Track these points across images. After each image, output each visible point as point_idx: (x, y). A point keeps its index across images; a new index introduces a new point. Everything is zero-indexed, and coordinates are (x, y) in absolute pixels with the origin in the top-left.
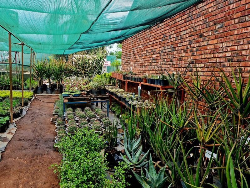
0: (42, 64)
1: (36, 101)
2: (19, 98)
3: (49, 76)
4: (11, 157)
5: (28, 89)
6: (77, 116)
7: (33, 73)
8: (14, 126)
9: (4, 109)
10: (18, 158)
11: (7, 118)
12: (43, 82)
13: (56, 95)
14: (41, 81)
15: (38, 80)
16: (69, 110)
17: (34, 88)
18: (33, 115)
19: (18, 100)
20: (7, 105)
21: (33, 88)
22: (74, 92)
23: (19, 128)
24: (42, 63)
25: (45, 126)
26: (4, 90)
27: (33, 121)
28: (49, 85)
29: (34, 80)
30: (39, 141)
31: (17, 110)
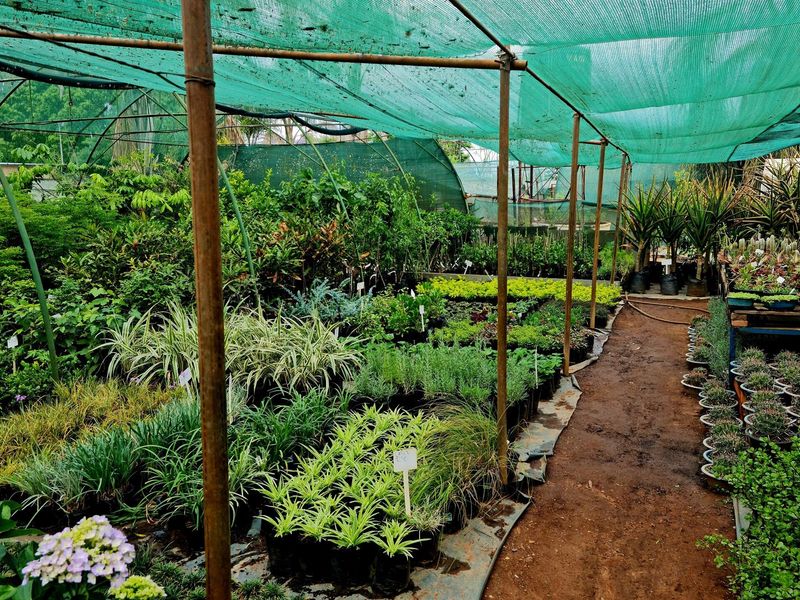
0: (651, 200)
1: (628, 316)
2: (582, 303)
3: (671, 237)
4: (572, 478)
5: (607, 277)
6: (787, 382)
7: (623, 229)
8: (574, 385)
9: (545, 333)
10: (590, 482)
11: (555, 360)
12: (651, 254)
13: (693, 300)
14: (644, 255)
15: (636, 249)
16: (753, 357)
17: (624, 274)
18: (624, 358)
19: (580, 308)
20: (551, 321)
21: (619, 275)
22: (773, 295)
23: (586, 394)
24: (653, 196)
25: (664, 399)
26: (542, 279)
27: (625, 377)
28: (670, 266)
29: (624, 248)
30: (647, 443)
31: (581, 339)
